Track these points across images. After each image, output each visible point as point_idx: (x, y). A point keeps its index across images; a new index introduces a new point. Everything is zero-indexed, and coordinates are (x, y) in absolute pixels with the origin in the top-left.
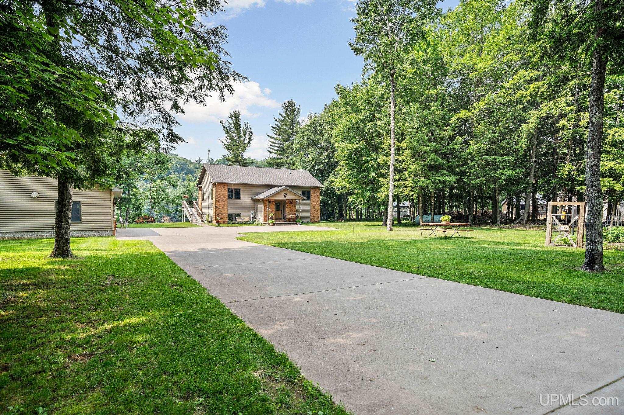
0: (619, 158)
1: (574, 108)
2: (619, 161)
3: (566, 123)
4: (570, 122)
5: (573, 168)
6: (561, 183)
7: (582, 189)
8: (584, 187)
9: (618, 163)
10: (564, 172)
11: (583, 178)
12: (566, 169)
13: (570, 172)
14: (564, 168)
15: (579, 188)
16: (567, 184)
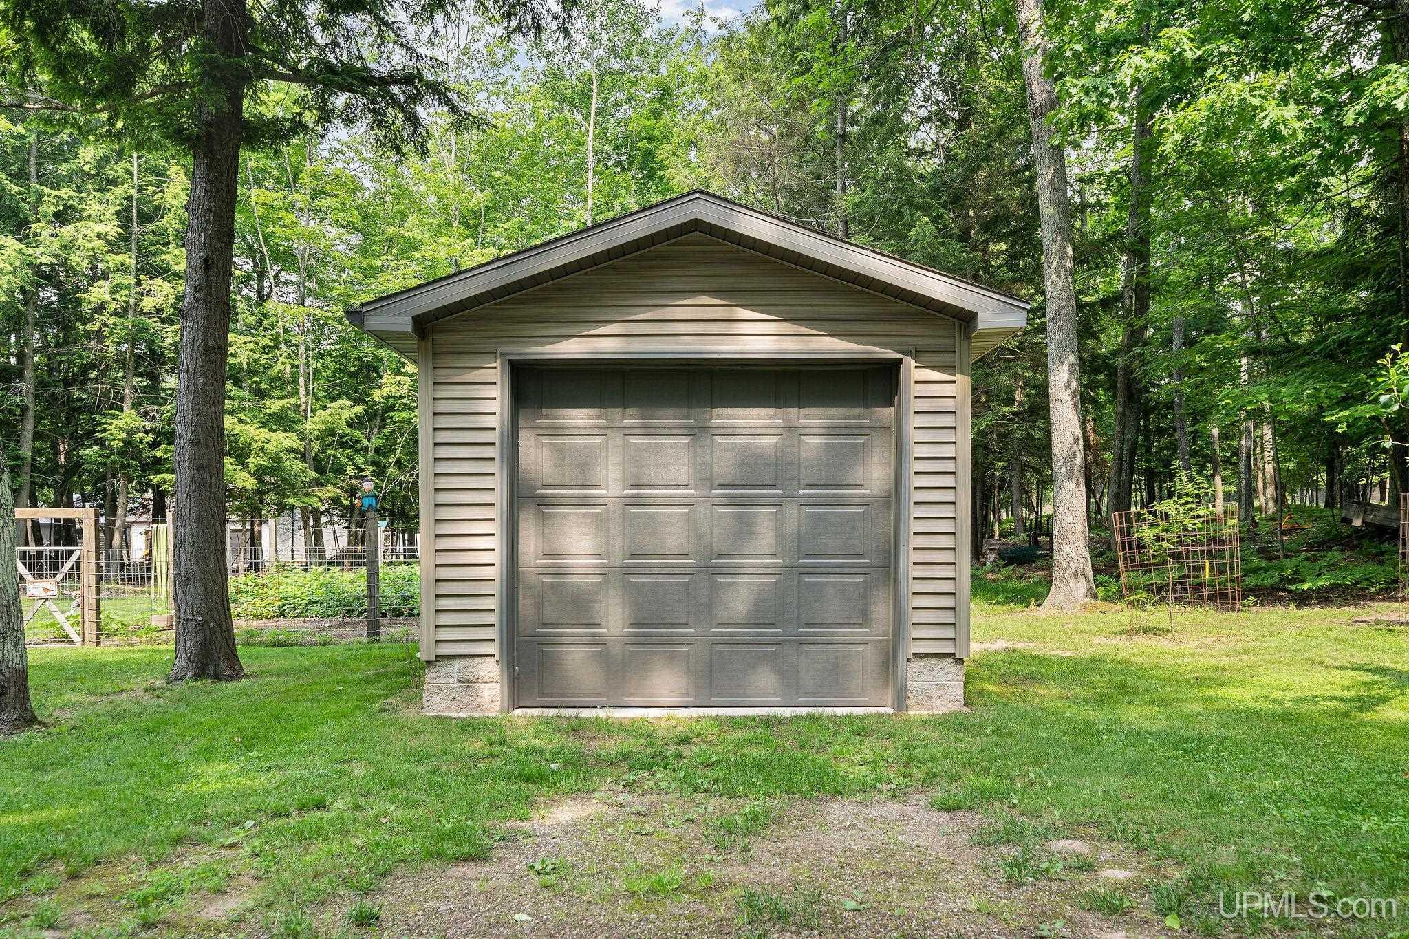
0: (243, 409)
1: (129, 259)
2: (243, 418)
3: (107, 297)
4: (118, 296)
5: (139, 423)
6: (114, 462)
7: (165, 482)
8: (169, 477)
9: (241, 421)
10: (114, 431)
11: (166, 451)
12: (120, 423)
13: (131, 432)
14: (115, 422)
15: (159, 476)
16: (128, 466)
